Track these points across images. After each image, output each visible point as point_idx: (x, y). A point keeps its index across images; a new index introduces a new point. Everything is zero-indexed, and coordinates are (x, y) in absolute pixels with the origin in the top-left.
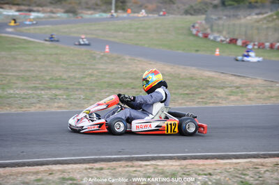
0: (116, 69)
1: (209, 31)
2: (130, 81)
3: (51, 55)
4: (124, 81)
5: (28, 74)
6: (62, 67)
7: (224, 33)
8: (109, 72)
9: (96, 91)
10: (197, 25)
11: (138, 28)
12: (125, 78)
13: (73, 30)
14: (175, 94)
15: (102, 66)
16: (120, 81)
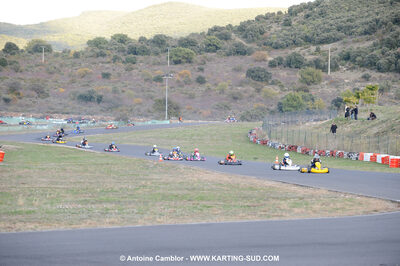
0: (171, 179)
1: (267, 138)
2: (186, 192)
3: (102, 164)
4: (180, 192)
5: (78, 186)
6: (114, 178)
7: (283, 140)
8: (164, 183)
9: (150, 204)
10: (254, 132)
11: (193, 135)
12: (181, 189)
13: (125, 138)
14: (234, 206)
15: (156, 177)
16: (175, 193)
